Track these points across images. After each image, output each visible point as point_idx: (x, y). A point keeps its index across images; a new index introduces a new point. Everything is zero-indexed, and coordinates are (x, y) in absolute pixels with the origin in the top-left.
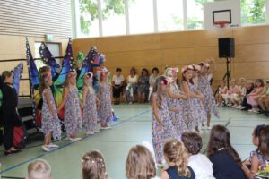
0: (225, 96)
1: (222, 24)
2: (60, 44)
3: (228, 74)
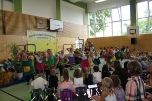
1: (133, 34)
2: (83, 40)
3: (134, 49)
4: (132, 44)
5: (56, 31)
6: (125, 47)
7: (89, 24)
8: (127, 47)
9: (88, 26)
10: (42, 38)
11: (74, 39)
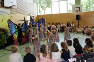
0: (78, 30)
1: (77, 11)
2: (34, 16)
3: (79, 25)
4: (77, 20)
7: (38, 3)
9: (37, 4)
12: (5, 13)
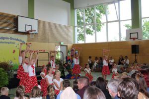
1: (134, 39)
2: (67, 46)
3: (136, 61)
5: (27, 33)
6: (124, 57)
8: (126, 57)
10: (5, 43)
11: (54, 44)
12: (19, 41)
